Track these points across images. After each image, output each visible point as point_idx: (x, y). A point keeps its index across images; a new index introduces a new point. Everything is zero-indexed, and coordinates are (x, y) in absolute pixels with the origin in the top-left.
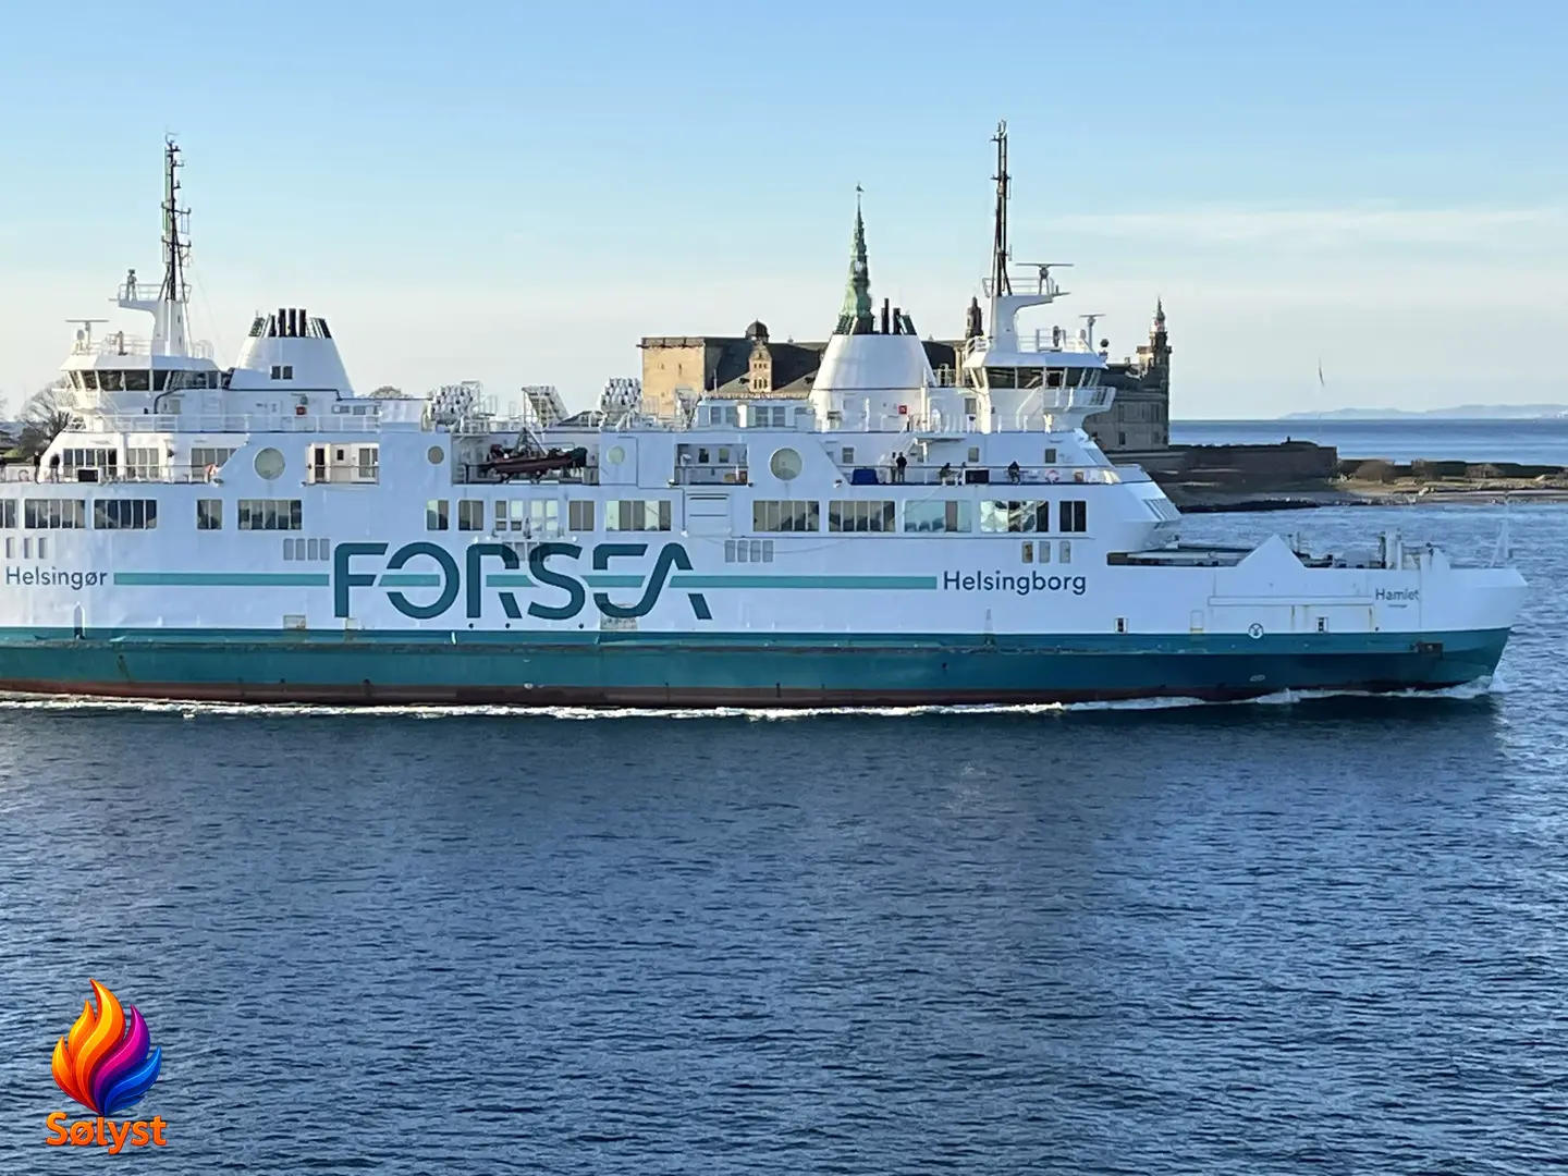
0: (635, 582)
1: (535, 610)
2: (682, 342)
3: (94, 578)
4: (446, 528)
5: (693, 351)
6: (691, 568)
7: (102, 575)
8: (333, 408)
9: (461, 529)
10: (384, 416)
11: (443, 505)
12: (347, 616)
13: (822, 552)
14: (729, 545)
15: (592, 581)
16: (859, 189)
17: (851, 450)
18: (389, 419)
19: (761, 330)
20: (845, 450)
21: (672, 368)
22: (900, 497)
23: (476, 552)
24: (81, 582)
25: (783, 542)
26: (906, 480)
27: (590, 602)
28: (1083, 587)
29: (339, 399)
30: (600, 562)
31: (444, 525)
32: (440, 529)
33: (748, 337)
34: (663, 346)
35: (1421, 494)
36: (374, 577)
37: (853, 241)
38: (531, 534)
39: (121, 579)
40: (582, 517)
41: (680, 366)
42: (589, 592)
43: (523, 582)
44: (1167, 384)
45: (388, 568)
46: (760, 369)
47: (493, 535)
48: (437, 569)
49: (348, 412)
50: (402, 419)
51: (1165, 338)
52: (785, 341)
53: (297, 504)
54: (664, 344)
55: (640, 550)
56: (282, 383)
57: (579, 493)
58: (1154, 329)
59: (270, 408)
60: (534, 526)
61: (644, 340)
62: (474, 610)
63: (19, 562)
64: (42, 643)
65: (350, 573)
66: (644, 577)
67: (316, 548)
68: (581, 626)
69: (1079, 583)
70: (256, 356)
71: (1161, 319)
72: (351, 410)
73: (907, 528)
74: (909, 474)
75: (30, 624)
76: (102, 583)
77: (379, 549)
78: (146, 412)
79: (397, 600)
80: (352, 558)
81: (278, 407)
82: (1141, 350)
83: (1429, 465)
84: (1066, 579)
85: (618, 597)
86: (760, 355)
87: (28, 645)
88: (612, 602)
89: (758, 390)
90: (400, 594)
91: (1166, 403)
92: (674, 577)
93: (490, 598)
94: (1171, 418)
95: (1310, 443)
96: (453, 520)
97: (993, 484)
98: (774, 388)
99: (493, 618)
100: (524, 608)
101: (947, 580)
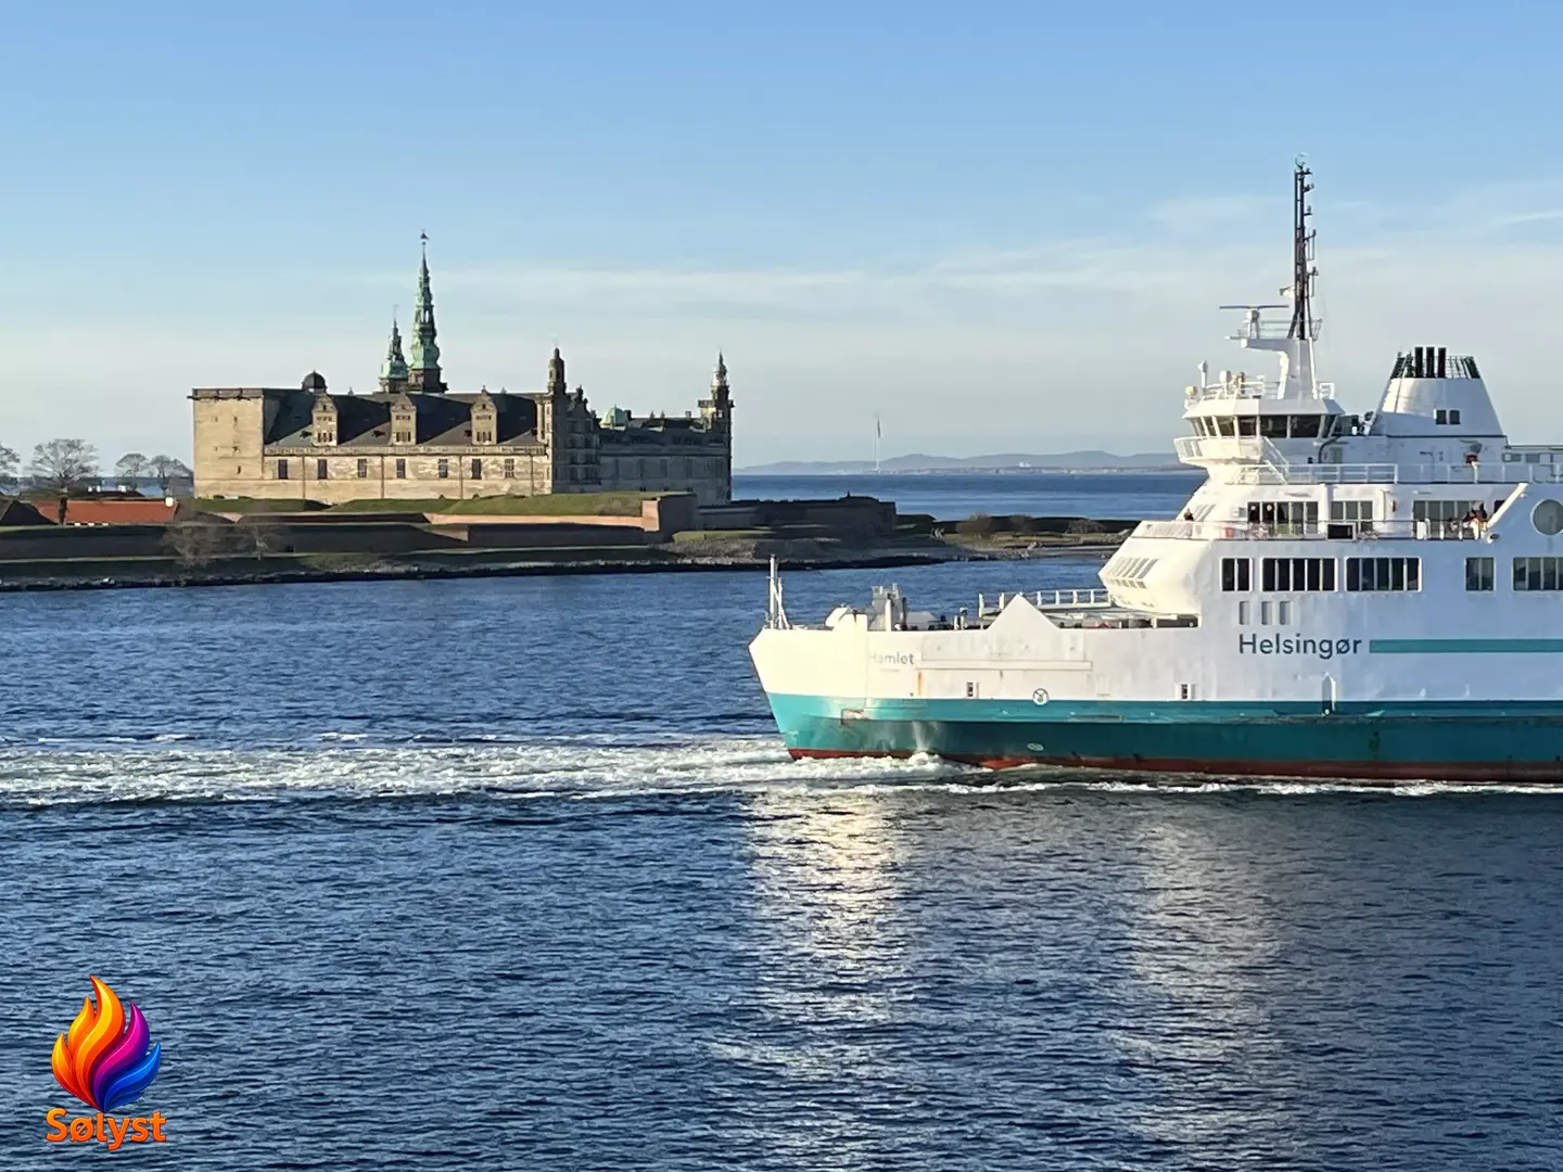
2: (238, 393)
3: (1345, 646)
5: (251, 403)
7: (1356, 643)
8: (1503, 456)
16: (424, 237)
19: (318, 381)
21: (226, 422)
24: (1330, 650)
29: (1506, 447)
33: (305, 387)
34: (217, 398)
35: (1029, 548)
37: (419, 291)
39: (1377, 646)
41: (236, 419)
44: (729, 438)
46: (325, 423)
49: (1519, 460)
51: (727, 392)
52: (346, 393)
54: (217, 395)
56: (1448, 429)
58: (716, 383)
59: (1437, 457)
61: (196, 391)
63: (1253, 626)
64: (1287, 718)
70: (1415, 398)
71: (722, 372)
72: (1523, 458)
75: (1269, 698)
76: (1355, 651)
78: (1310, 461)
81: (1445, 456)
82: (701, 404)
83: (1028, 520)
86: (325, 407)
87: (1269, 722)
89: (323, 444)
91: (729, 458)
94: (733, 474)
95: (868, 498)
98: (340, 441)
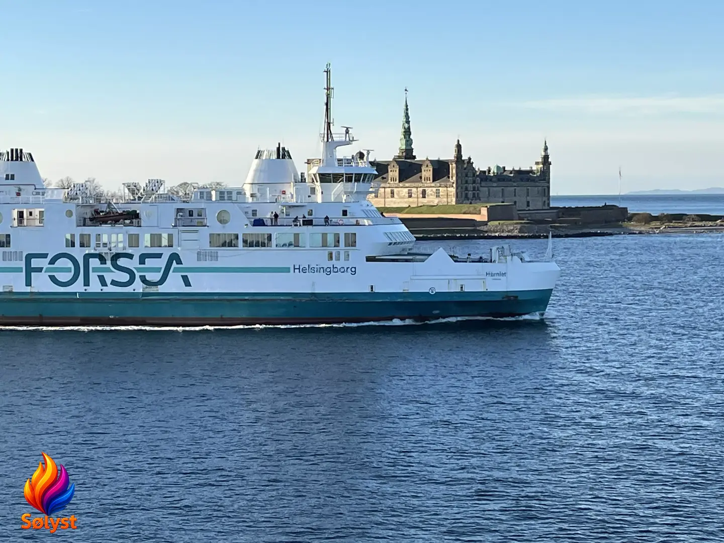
0: (158, 270)
1: (114, 283)
4: (74, 246)
6: (182, 264)
8: (33, 192)
9: (81, 246)
10: (47, 196)
11: (73, 236)
12: (31, 286)
13: (240, 256)
14: (199, 254)
15: (139, 270)
16: (406, 90)
17: (256, 211)
18: (49, 198)
20: (253, 211)
22: (274, 231)
23: (87, 257)
25: (224, 252)
26: (278, 224)
27: (138, 279)
28: (355, 271)
29: (35, 189)
30: (142, 262)
31: (73, 245)
32: (72, 247)
35: (661, 229)
36: (42, 268)
37: (403, 114)
38: (112, 248)
40: (134, 241)
42: (137, 275)
43: (108, 270)
44: (549, 179)
45: (49, 264)
47: (95, 250)
48: (70, 265)
49: (39, 194)
50: (55, 198)
51: (548, 158)
53: (8, 236)
55: (159, 256)
56: (10, 182)
57: (133, 230)
58: (543, 154)
59: (5, 193)
60: (113, 245)
61: (308, 160)
62: (87, 283)
65: (32, 266)
66: (161, 268)
67: (17, 255)
68: (134, 290)
69: (353, 270)
71: (546, 149)
73: (277, 246)
74: (279, 221)
77: (44, 256)
79: (53, 278)
80: (32, 260)
81: (8, 193)
82: (537, 163)
83: (667, 216)
84: (347, 268)
85: (150, 277)
88: (147, 279)
90: (54, 276)
91: (549, 187)
92: (175, 268)
93: (94, 277)
95: (615, 206)
96: (77, 243)
97: (315, 226)
99: (95, 287)
100: (108, 282)
101: (294, 269)
